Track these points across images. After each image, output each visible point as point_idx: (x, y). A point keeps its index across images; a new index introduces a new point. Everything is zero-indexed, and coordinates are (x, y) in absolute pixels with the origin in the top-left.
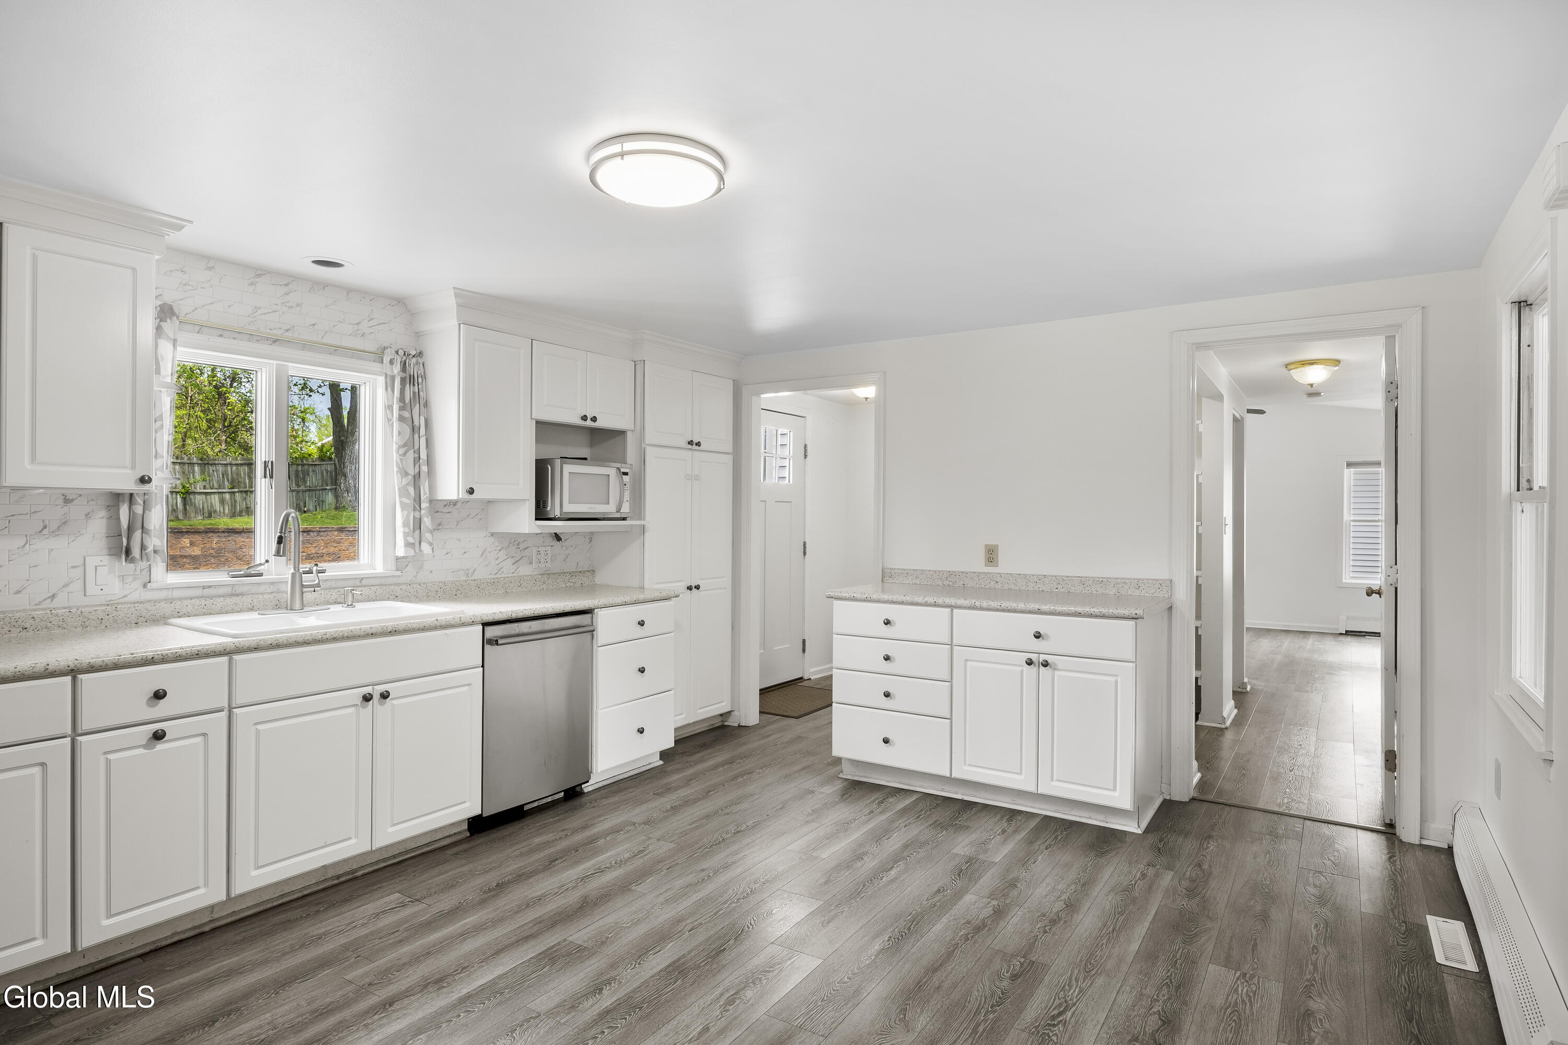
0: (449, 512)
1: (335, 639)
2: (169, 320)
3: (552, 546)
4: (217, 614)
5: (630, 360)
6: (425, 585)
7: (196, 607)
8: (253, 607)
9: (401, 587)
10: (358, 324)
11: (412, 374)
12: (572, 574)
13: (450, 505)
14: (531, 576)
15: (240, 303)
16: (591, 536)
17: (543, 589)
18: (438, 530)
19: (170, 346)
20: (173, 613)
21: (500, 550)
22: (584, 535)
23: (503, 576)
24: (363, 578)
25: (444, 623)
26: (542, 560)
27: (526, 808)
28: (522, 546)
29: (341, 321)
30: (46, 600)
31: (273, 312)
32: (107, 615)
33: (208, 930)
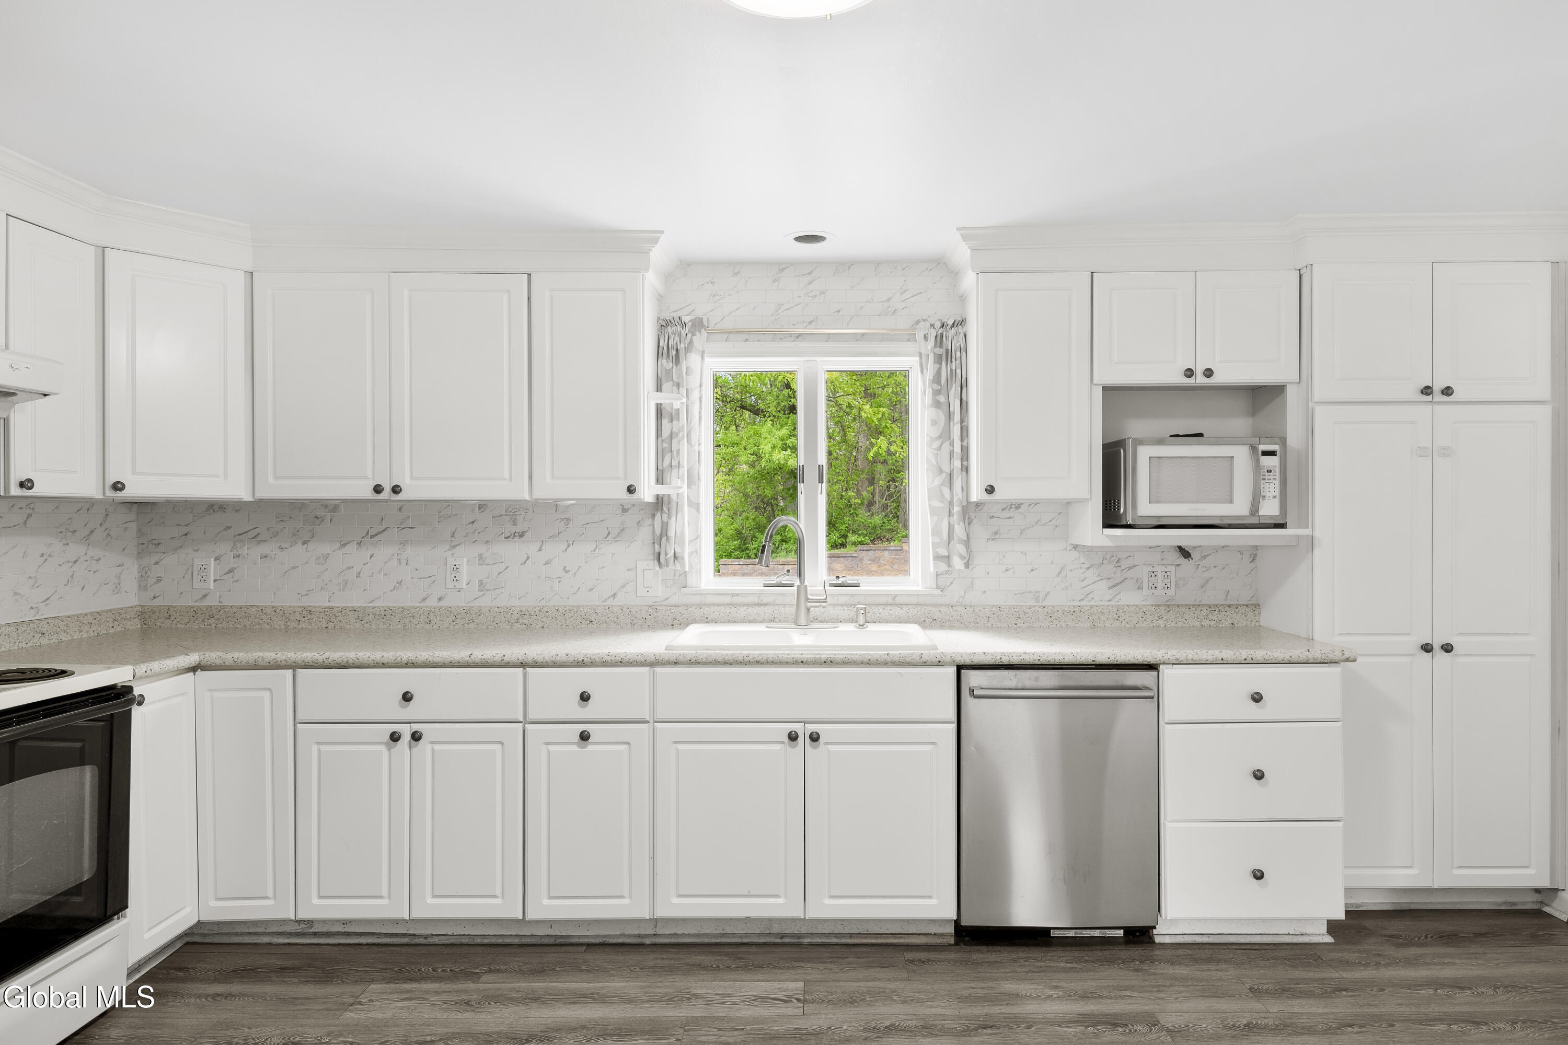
0: (1010, 518)
1: (758, 663)
2: (698, 333)
3: (1178, 565)
4: (741, 622)
5: (1292, 269)
6: (972, 609)
8: (774, 618)
9: (941, 609)
10: (888, 300)
11: (950, 348)
12: (1212, 608)
13: (1011, 508)
14: (1136, 606)
15: (765, 303)
16: (1254, 553)
17: (1159, 626)
18: (994, 539)
19: (699, 358)
21: (1088, 569)
22: (1240, 550)
23: (1093, 603)
24: (896, 595)
25: (896, 659)
26: (1160, 585)
27: (1053, 933)
28: (1124, 564)
29: (870, 300)
30: (609, 598)
31: (796, 305)
32: (650, 615)
33: (648, 943)
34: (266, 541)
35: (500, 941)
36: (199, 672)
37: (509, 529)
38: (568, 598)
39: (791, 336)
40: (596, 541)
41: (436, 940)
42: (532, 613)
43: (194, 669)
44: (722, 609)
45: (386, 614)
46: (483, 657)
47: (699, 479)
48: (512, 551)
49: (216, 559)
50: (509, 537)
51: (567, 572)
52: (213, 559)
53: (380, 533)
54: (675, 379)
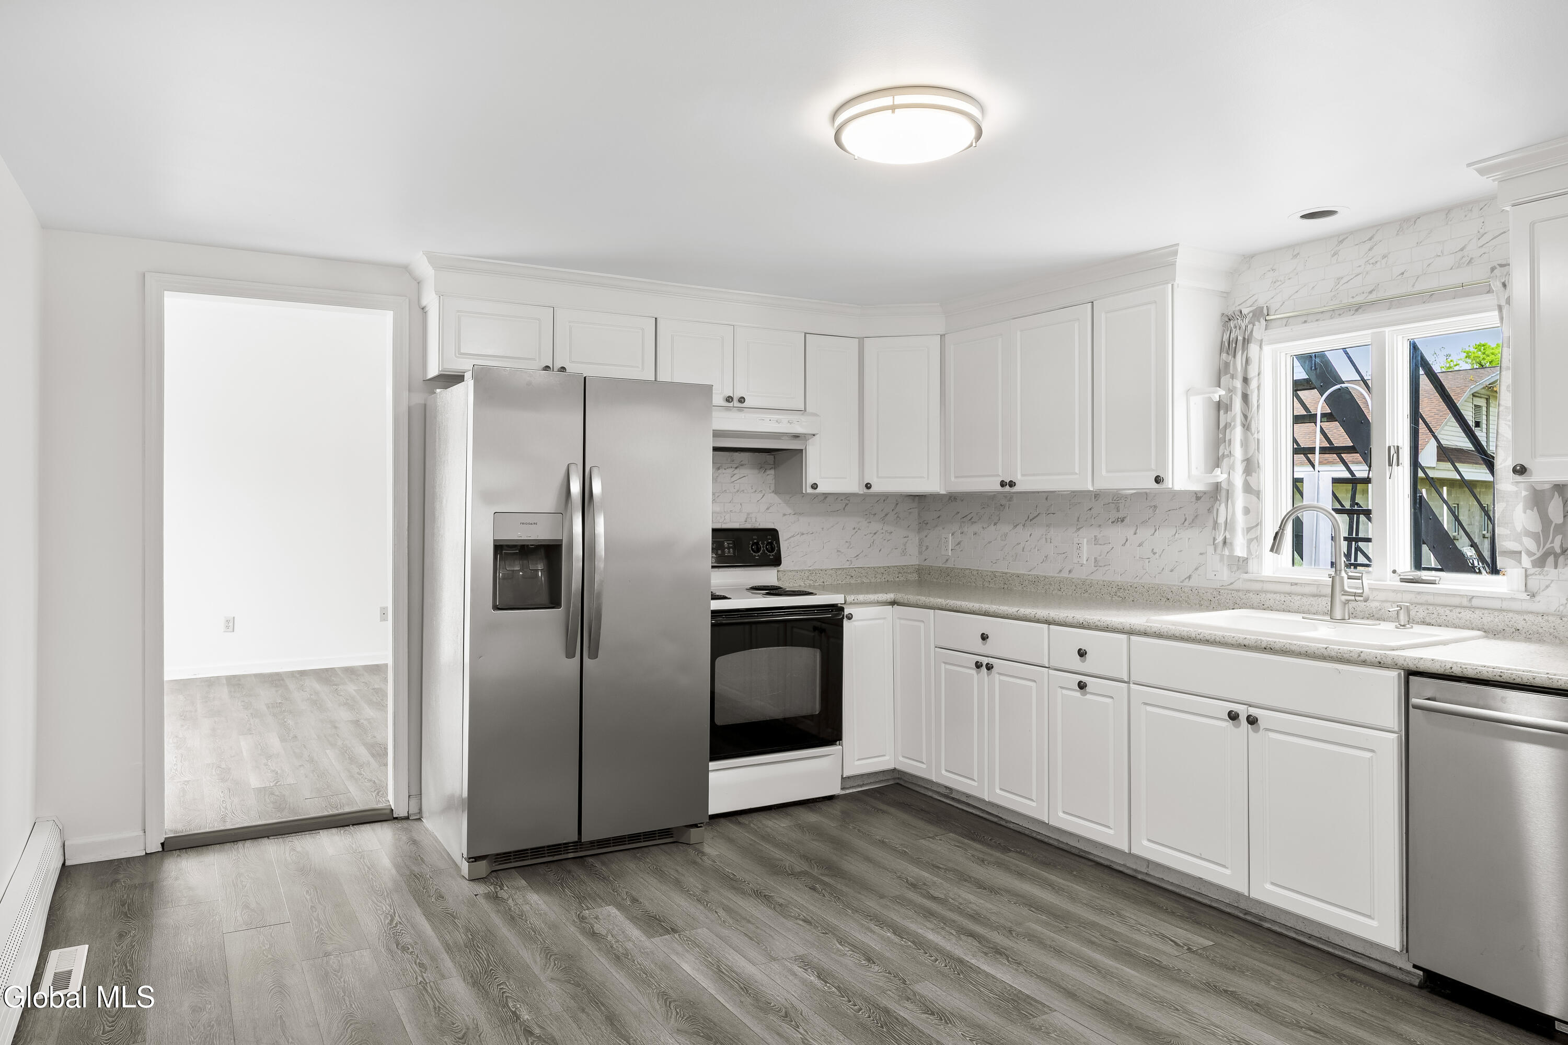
2: (1257, 323)
4: (1295, 612)
7: (1277, 602)
9: (1527, 618)
10: (1462, 250)
15: (1324, 279)
20: (1259, 605)
27: (1557, 1027)
29: (1439, 254)
30: (1186, 579)
31: (1356, 276)
32: (1214, 598)
33: (1139, 878)
34: (975, 522)
35: (1046, 840)
36: (895, 606)
37: (1114, 515)
38: (1155, 577)
39: (1350, 310)
40: (1176, 526)
41: (1011, 826)
42: (1126, 588)
43: (893, 603)
44: (1278, 597)
45: (1036, 581)
46: (1024, 613)
47: (1258, 467)
48: (1116, 534)
49: (952, 535)
50: (1114, 522)
51: (1154, 554)
52: (950, 535)
53: (1035, 517)
54: (1231, 372)
